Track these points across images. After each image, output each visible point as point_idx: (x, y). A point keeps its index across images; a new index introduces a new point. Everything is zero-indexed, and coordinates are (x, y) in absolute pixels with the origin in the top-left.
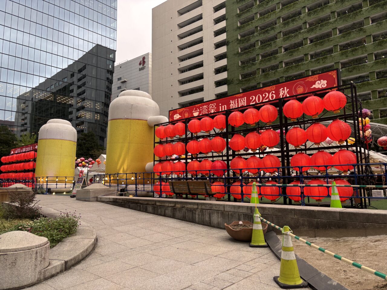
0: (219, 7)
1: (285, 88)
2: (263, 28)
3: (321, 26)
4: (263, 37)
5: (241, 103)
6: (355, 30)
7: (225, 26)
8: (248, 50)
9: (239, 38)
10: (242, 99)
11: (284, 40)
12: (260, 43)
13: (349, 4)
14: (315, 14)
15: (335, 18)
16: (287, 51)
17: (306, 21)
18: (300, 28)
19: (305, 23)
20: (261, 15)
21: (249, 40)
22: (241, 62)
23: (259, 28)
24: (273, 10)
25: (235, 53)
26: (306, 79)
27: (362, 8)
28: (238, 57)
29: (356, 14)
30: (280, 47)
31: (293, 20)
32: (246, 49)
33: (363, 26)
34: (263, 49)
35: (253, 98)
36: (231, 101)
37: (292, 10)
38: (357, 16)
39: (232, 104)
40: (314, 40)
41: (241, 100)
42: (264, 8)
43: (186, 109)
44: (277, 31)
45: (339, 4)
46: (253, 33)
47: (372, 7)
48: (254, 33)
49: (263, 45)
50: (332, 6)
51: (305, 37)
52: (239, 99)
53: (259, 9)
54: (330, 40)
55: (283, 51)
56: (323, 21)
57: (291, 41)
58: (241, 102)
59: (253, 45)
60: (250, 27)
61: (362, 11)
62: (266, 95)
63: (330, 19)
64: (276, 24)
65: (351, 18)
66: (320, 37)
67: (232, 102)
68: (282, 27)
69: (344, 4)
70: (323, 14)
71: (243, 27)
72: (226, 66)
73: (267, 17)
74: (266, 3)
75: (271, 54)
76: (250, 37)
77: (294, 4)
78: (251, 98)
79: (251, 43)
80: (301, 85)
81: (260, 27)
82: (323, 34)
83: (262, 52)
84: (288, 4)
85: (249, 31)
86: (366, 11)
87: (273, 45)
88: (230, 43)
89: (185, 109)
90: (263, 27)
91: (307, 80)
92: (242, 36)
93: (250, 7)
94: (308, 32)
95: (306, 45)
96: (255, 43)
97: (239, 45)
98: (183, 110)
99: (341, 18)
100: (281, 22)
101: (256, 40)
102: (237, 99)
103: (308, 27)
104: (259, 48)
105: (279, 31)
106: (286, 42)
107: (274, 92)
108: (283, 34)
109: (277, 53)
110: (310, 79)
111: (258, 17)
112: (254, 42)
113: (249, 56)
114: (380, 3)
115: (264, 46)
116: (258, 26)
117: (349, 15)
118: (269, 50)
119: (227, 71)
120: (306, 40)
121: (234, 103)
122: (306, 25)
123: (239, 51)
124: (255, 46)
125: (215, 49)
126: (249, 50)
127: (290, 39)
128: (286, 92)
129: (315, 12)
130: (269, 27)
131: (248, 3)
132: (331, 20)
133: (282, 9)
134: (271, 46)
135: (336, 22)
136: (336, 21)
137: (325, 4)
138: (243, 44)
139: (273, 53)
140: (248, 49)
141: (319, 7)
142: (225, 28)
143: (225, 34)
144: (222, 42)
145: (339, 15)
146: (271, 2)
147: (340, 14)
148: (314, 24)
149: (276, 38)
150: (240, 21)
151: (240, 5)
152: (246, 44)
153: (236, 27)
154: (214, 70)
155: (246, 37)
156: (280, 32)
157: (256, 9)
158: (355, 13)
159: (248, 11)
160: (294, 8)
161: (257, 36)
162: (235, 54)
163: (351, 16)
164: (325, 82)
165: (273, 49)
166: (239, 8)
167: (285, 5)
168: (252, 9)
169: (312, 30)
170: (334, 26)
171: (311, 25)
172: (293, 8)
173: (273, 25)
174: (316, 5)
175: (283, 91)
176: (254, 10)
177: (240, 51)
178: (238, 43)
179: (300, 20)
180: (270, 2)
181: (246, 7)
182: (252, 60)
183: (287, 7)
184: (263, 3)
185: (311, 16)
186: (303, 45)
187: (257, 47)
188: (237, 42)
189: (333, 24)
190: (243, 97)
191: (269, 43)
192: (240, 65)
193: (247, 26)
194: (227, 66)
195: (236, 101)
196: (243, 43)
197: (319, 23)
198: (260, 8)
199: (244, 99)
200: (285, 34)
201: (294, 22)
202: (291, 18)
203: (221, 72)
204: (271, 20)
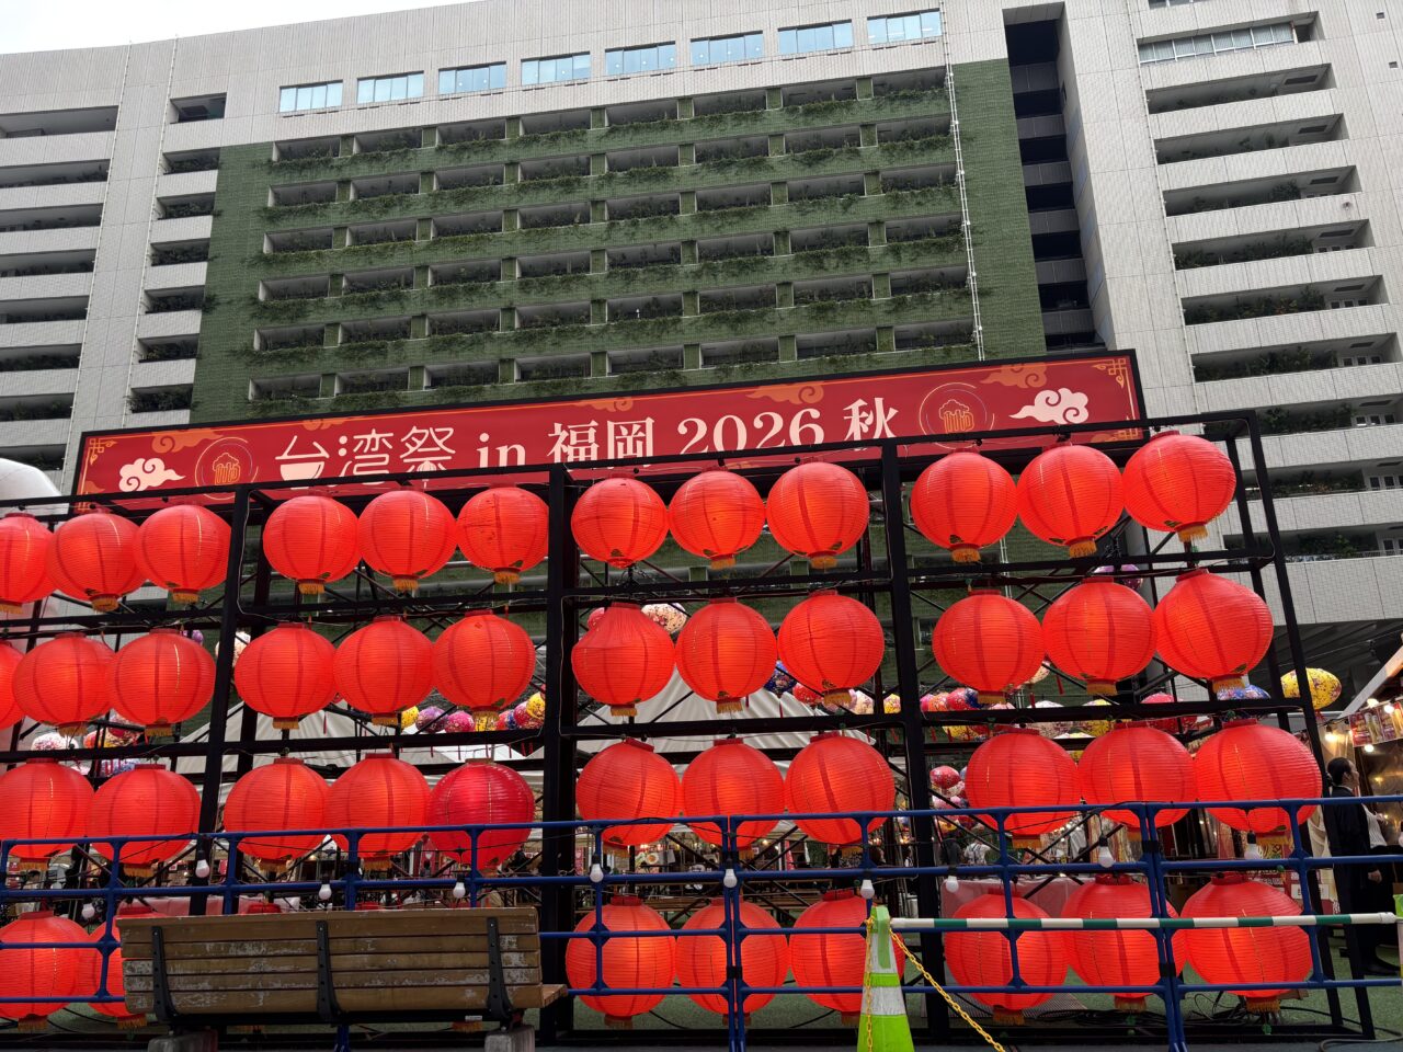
0: (192, 161)
1: (879, 402)
2: (362, 285)
3: (559, 333)
4: (354, 316)
5: (620, 445)
6: (658, 375)
7: (208, 239)
8: (290, 350)
9: (261, 296)
10: (630, 428)
11: (435, 348)
12: (344, 335)
13: (645, 290)
14: (542, 290)
15: (603, 320)
16: (439, 388)
17: (511, 304)
18: (491, 323)
19: (509, 310)
20: (357, 238)
21: (301, 313)
22: (257, 387)
23: (344, 284)
24: (405, 236)
25: (238, 348)
26: (986, 376)
27: (681, 314)
28: (248, 365)
29: (663, 326)
30: (418, 368)
31: (471, 289)
32: (282, 343)
33: (679, 368)
34: (351, 358)
35: (693, 429)
36: (558, 426)
37: (471, 255)
38: (665, 333)
39: (567, 442)
40: (534, 374)
41: (624, 431)
42: (371, 220)
43: (226, 434)
44: (412, 309)
45: (619, 284)
46: (320, 292)
47: (707, 318)
48: (323, 293)
49: (354, 344)
50: (598, 281)
51: (504, 357)
52: (611, 425)
53: (352, 218)
54: (584, 385)
55: (425, 384)
56: (566, 322)
57: (457, 356)
58: (624, 441)
59: (318, 338)
60: (310, 271)
61: (679, 320)
62: (769, 423)
63: (589, 322)
64: (409, 284)
65: (648, 334)
66: (554, 368)
67: (564, 435)
68: (430, 302)
69: (631, 288)
70: (569, 299)
71: (284, 261)
72: (189, 388)
73: (380, 255)
74: (380, 205)
75: (381, 384)
76: (306, 303)
77: (478, 239)
78: (682, 429)
79: (307, 327)
80: (965, 398)
81: (350, 282)
82: (564, 360)
83: (346, 370)
84: (458, 233)
85: (304, 284)
86: (691, 324)
87: (392, 355)
88: (218, 304)
89: (220, 439)
90: (360, 282)
91: (988, 381)
92: (273, 294)
93: (320, 202)
94: (516, 340)
95: (507, 381)
96: (322, 331)
97: (255, 323)
98: (205, 442)
99: (619, 327)
100: (429, 283)
101: (329, 321)
102: (594, 423)
103: (517, 325)
104: (337, 353)
105: (419, 312)
106: (439, 355)
107: (815, 414)
108: (431, 325)
109: (404, 386)
110: (1007, 377)
111: (348, 243)
112: (320, 326)
113: (291, 373)
114: (728, 312)
115: (355, 348)
116: (342, 275)
117: (644, 325)
118: (374, 367)
119: (192, 410)
120: (506, 366)
121: (574, 441)
122: (512, 319)
123: (252, 344)
124: (320, 341)
125: (147, 313)
126: (298, 349)
127: (456, 348)
128: (882, 420)
129: (544, 284)
130: (384, 289)
131: (312, 183)
132: (591, 325)
133: (435, 243)
134: (384, 355)
135: (606, 336)
136: (605, 330)
137: (576, 269)
138: (275, 324)
139: (387, 383)
140: (293, 346)
141: (556, 272)
142: (205, 243)
143: (204, 265)
144: (184, 293)
145: (614, 315)
146: (398, 208)
147: (617, 315)
148: (537, 321)
149: (406, 335)
150: (275, 236)
151: (280, 181)
152: (286, 328)
153: (253, 255)
154: (128, 392)
155: (288, 301)
156: (423, 316)
157: (341, 213)
158: (660, 323)
159: (309, 210)
160: (478, 252)
161: (334, 306)
162: (233, 353)
163: (649, 327)
164: (1081, 400)
165: (390, 370)
166: (276, 190)
167: (448, 234)
168: (325, 207)
169: (530, 339)
170: (599, 344)
171: (527, 321)
172: (472, 250)
173: (399, 286)
174: (549, 264)
175: (864, 414)
176: (334, 216)
177: (256, 345)
178: (253, 316)
179: (494, 297)
180: (395, 205)
181: (305, 196)
182: (305, 389)
183: (454, 242)
184: (372, 203)
185: (529, 293)
186: (496, 381)
187: (329, 347)
188: (252, 310)
189: (594, 336)
190: (638, 414)
191: (378, 343)
192: (250, 398)
193: (297, 261)
194: (191, 390)
195: (592, 432)
196: (275, 318)
197: (555, 325)
198: (358, 216)
199: (643, 429)
200: (439, 328)
201: (474, 298)
202: (465, 280)
203: (162, 409)
204: (393, 268)
